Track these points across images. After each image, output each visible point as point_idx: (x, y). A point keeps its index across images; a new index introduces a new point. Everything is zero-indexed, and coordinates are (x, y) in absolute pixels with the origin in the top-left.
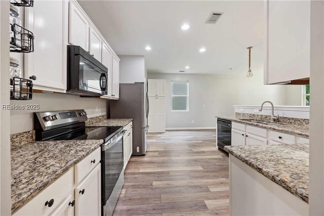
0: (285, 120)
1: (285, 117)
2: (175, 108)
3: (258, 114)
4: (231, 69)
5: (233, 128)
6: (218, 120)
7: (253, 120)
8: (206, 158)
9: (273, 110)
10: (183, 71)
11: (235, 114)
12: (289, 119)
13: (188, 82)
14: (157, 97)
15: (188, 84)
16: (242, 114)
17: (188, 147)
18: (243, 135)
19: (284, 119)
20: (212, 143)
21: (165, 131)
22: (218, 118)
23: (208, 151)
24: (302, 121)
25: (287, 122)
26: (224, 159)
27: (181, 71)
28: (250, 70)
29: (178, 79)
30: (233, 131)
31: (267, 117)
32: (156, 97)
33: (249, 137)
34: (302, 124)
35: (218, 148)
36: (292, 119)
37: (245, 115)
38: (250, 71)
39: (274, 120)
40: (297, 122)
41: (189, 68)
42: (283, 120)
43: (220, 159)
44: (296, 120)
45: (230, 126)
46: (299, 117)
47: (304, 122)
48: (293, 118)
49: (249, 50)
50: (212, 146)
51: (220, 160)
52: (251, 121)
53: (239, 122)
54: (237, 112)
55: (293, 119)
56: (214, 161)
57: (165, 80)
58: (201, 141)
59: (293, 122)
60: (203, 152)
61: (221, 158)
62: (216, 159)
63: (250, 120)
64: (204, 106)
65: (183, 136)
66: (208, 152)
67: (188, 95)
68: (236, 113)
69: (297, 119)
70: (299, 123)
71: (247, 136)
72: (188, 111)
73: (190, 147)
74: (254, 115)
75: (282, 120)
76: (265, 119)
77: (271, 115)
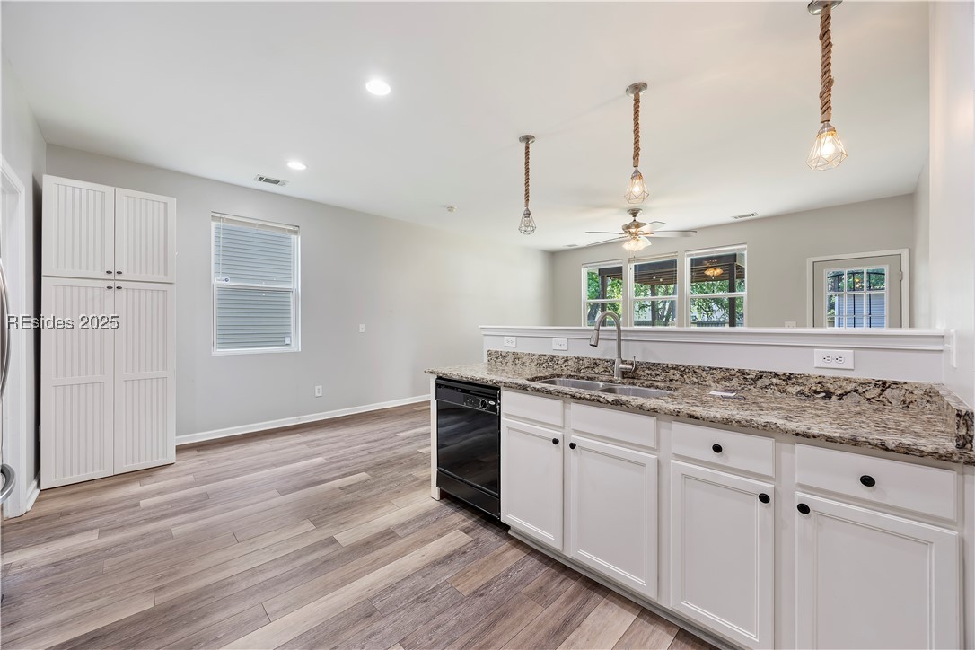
0: (654, 373)
1: (654, 364)
2: (231, 337)
3: (566, 354)
4: (451, 209)
5: (508, 415)
6: (438, 385)
7: (559, 376)
8: (410, 571)
9: (620, 341)
10: (277, 182)
11: (485, 356)
12: (666, 368)
13: (296, 232)
14: (118, 284)
15: (296, 241)
16: (510, 358)
17: (309, 526)
18: (556, 442)
19: (649, 369)
20: (410, 472)
21: (171, 456)
22: (439, 378)
23: (403, 520)
24: (704, 374)
25: (659, 378)
26: (476, 542)
27: (267, 180)
28: (528, 210)
29: (246, 211)
30: (509, 429)
31: (596, 363)
32: (111, 284)
33: (582, 448)
34: (704, 383)
35: (437, 497)
36: (673, 368)
37: (523, 360)
38: (528, 214)
39: (624, 374)
40: (688, 378)
41: (304, 167)
42: (647, 371)
43: (461, 552)
44: (685, 371)
45: (493, 408)
46: (695, 363)
47: (709, 377)
48: (677, 365)
49: (524, 145)
50: (413, 489)
51: (467, 557)
52: (553, 383)
53: (538, 390)
54: (493, 349)
55: (676, 368)
56: (446, 574)
57: (172, 202)
58: (364, 476)
59: (677, 377)
60: (388, 535)
61: (462, 543)
62: (449, 557)
63: (550, 379)
64: (362, 328)
65: (275, 465)
66: (404, 525)
67: (296, 284)
68: (490, 354)
69: (688, 367)
70: (695, 380)
71: (573, 446)
72: (296, 350)
73: (318, 523)
74: (552, 358)
75: (643, 374)
76: (589, 371)
77: (614, 356)
